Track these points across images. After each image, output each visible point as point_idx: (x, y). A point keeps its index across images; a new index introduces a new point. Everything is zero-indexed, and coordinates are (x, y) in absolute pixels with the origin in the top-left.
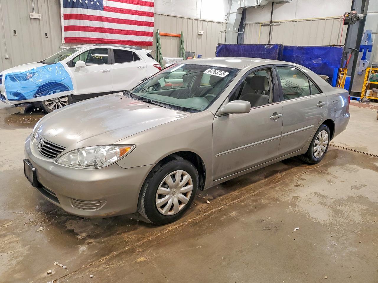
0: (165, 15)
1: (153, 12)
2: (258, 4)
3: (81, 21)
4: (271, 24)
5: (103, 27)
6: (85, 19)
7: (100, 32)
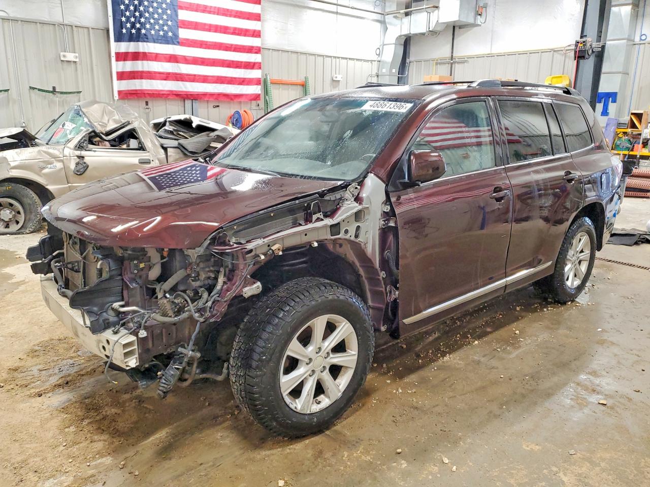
0: (279, 50)
1: (260, 46)
2: (431, 29)
3: (145, 62)
4: (452, 61)
5: (179, 72)
6: (150, 60)
7: (174, 80)
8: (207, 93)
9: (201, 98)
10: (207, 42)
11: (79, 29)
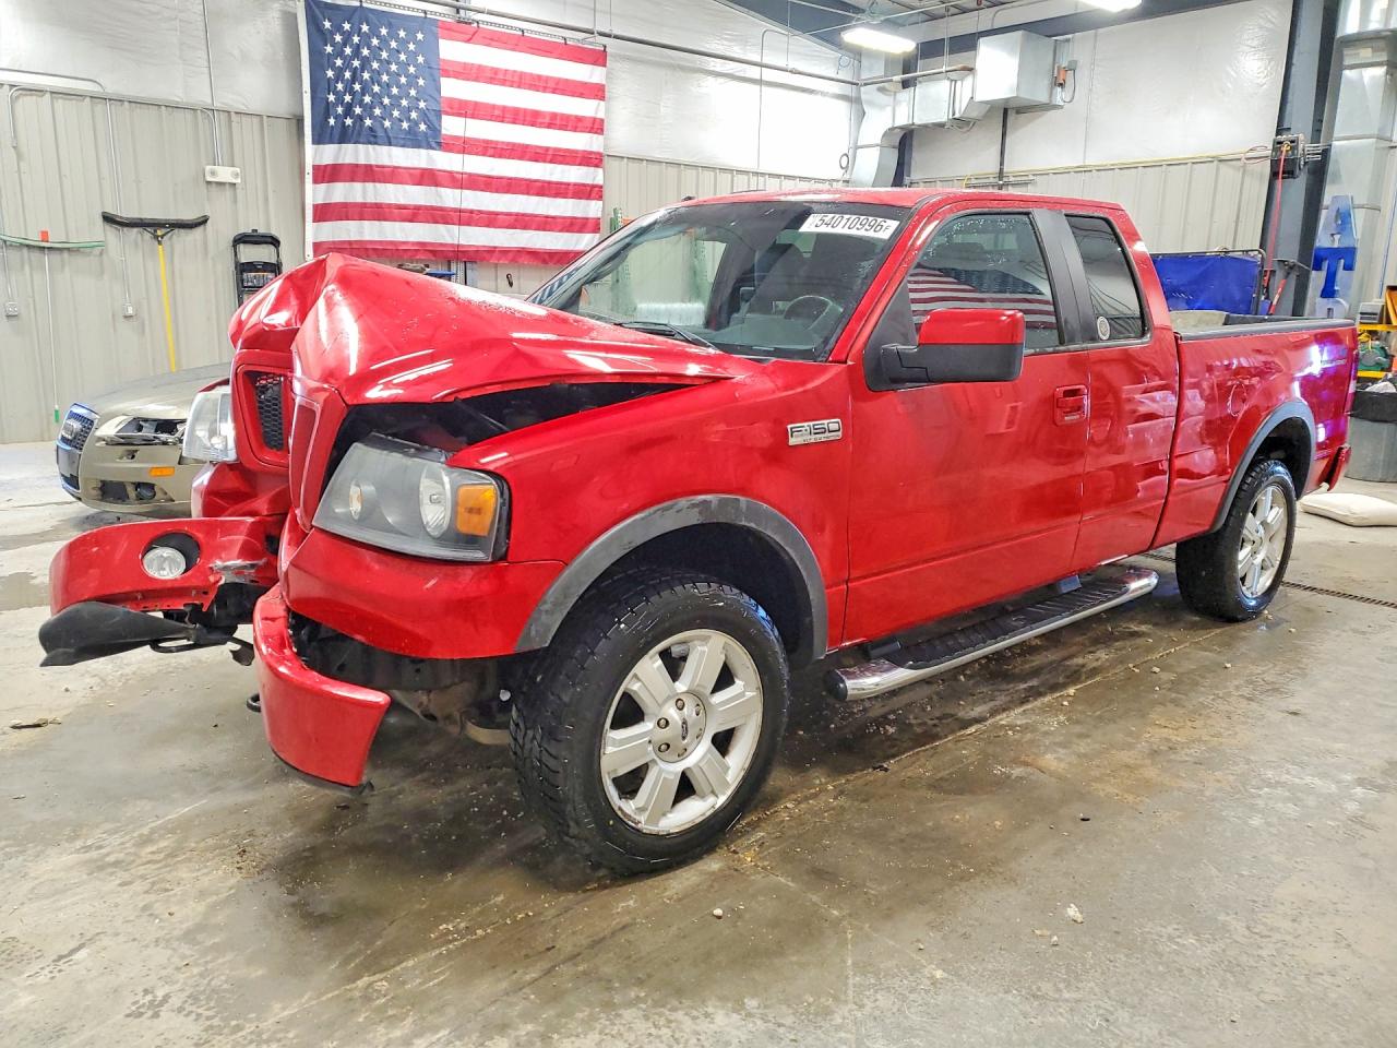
0: (642, 160)
1: (601, 151)
2: (957, 116)
3: (370, 185)
4: (1002, 182)
5: (439, 205)
6: (380, 182)
7: (428, 222)
8: (495, 247)
9: (483, 259)
10: (497, 143)
11: (244, 118)
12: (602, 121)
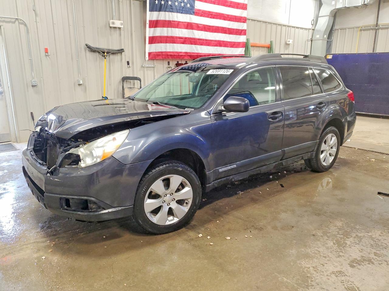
0: (255, 20)
1: (246, 17)
3: (170, 29)
4: (376, 28)
6: (173, 27)
7: (189, 44)
12: (246, 5)
